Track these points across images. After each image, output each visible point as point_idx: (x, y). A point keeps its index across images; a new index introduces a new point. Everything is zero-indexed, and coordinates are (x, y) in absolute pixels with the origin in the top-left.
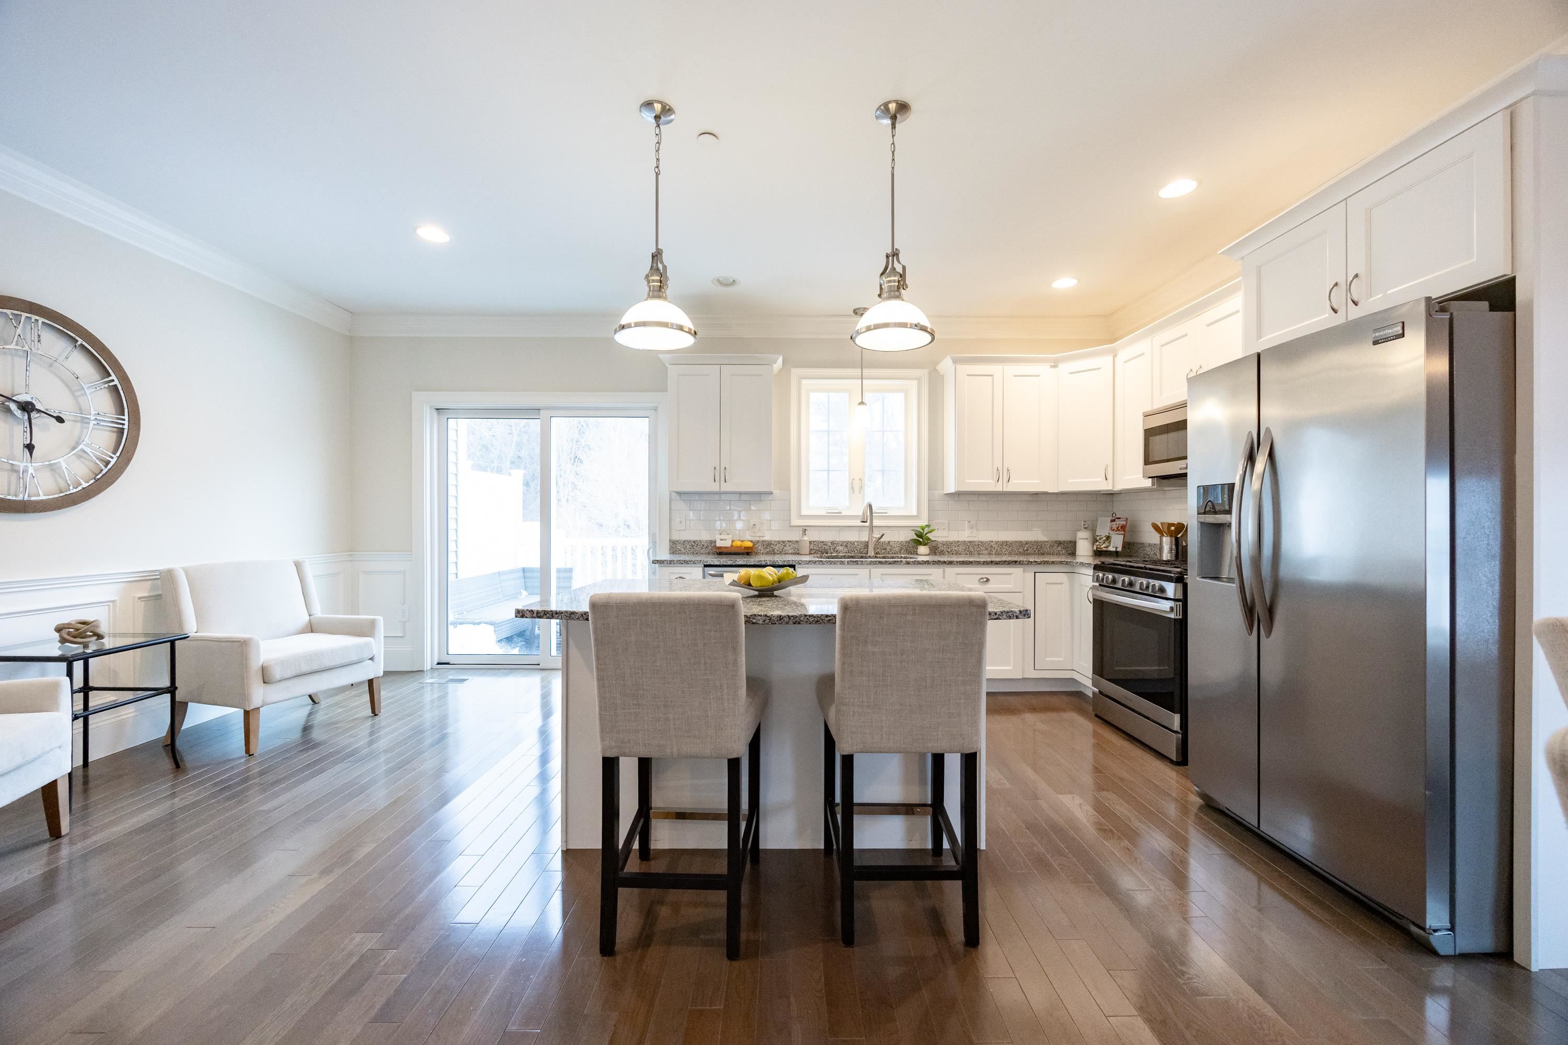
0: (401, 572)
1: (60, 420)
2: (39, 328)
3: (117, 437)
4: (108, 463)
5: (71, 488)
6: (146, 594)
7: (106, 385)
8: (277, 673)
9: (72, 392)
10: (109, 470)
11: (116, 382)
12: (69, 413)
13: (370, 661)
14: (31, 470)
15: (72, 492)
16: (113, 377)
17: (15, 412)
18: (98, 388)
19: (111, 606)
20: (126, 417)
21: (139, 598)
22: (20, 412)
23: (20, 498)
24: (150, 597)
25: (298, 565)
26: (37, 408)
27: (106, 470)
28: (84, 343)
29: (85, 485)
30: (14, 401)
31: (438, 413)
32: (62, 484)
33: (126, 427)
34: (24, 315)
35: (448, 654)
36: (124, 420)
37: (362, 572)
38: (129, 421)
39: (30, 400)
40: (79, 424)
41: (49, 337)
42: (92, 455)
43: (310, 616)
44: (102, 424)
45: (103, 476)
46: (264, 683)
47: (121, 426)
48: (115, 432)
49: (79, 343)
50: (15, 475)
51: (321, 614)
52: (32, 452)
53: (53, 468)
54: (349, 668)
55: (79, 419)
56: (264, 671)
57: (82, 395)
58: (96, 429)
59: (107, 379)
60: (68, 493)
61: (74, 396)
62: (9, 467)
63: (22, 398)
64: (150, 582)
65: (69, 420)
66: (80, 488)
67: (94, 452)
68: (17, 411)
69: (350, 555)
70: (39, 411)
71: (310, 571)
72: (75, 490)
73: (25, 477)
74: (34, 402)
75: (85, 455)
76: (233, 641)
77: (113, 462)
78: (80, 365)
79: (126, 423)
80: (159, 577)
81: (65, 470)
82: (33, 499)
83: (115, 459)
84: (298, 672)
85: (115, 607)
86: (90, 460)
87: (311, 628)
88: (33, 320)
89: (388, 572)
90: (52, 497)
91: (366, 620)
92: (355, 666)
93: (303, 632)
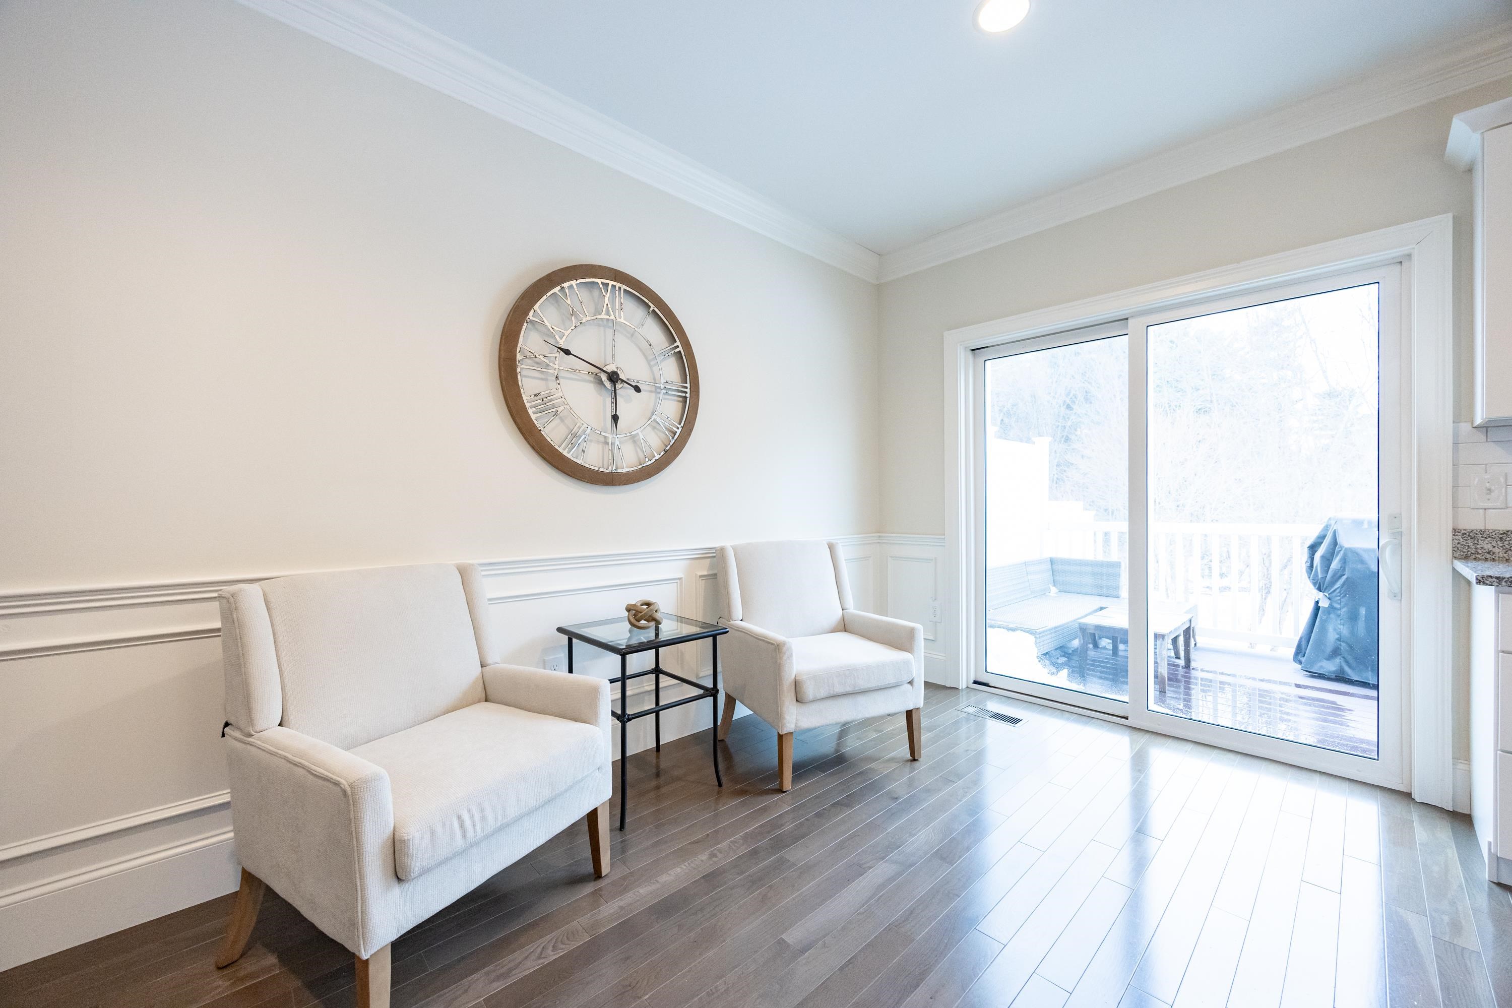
0: (932, 560)
1: (637, 389)
2: (622, 296)
3: (682, 406)
4: (675, 433)
5: (647, 460)
6: (705, 573)
7: (673, 352)
8: (810, 691)
9: (648, 362)
10: (676, 440)
11: (680, 349)
12: (644, 383)
13: (909, 686)
14: (617, 443)
15: (648, 464)
16: (678, 343)
17: (605, 383)
18: (667, 355)
19: (679, 583)
20: (688, 385)
21: (701, 576)
22: (608, 382)
23: (609, 470)
24: (708, 575)
25: (831, 547)
26: (620, 377)
27: (674, 441)
28: (655, 309)
29: (657, 457)
30: (604, 371)
31: (974, 356)
32: (641, 456)
33: (688, 395)
34: (611, 283)
35: (986, 671)
36: (687, 388)
37: (891, 557)
38: (690, 389)
39: (615, 370)
40: (653, 395)
41: (630, 306)
42: (662, 426)
43: (843, 610)
44: (670, 392)
45: (671, 446)
46: (797, 701)
47: (684, 395)
48: (679, 401)
49: (651, 309)
50: (607, 446)
51: (854, 609)
52: (617, 423)
53: (634, 439)
54: (886, 691)
55: (653, 389)
56: (797, 684)
57: (655, 365)
58: (667, 399)
59: (673, 346)
60: (645, 465)
61: (649, 364)
62: (602, 439)
63: (610, 368)
64: (709, 560)
65: (646, 391)
66: (653, 460)
67: (664, 422)
68: (606, 382)
69: (879, 536)
70: (623, 381)
71: (843, 554)
72: (650, 462)
73: (613, 448)
74: (619, 372)
75: (658, 427)
76: (769, 643)
77: (679, 431)
78: (653, 333)
79: (688, 390)
80: (714, 555)
81: (642, 441)
82: (619, 471)
83: (680, 429)
84: (832, 693)
85: (681, 585)
86: (660, 431)
87: (844, 626)
88: (617, 288)
89: (919, 559)
90: (632, 469)
91: (904, 627)
92: (892, 690)
93: (834, 630)
